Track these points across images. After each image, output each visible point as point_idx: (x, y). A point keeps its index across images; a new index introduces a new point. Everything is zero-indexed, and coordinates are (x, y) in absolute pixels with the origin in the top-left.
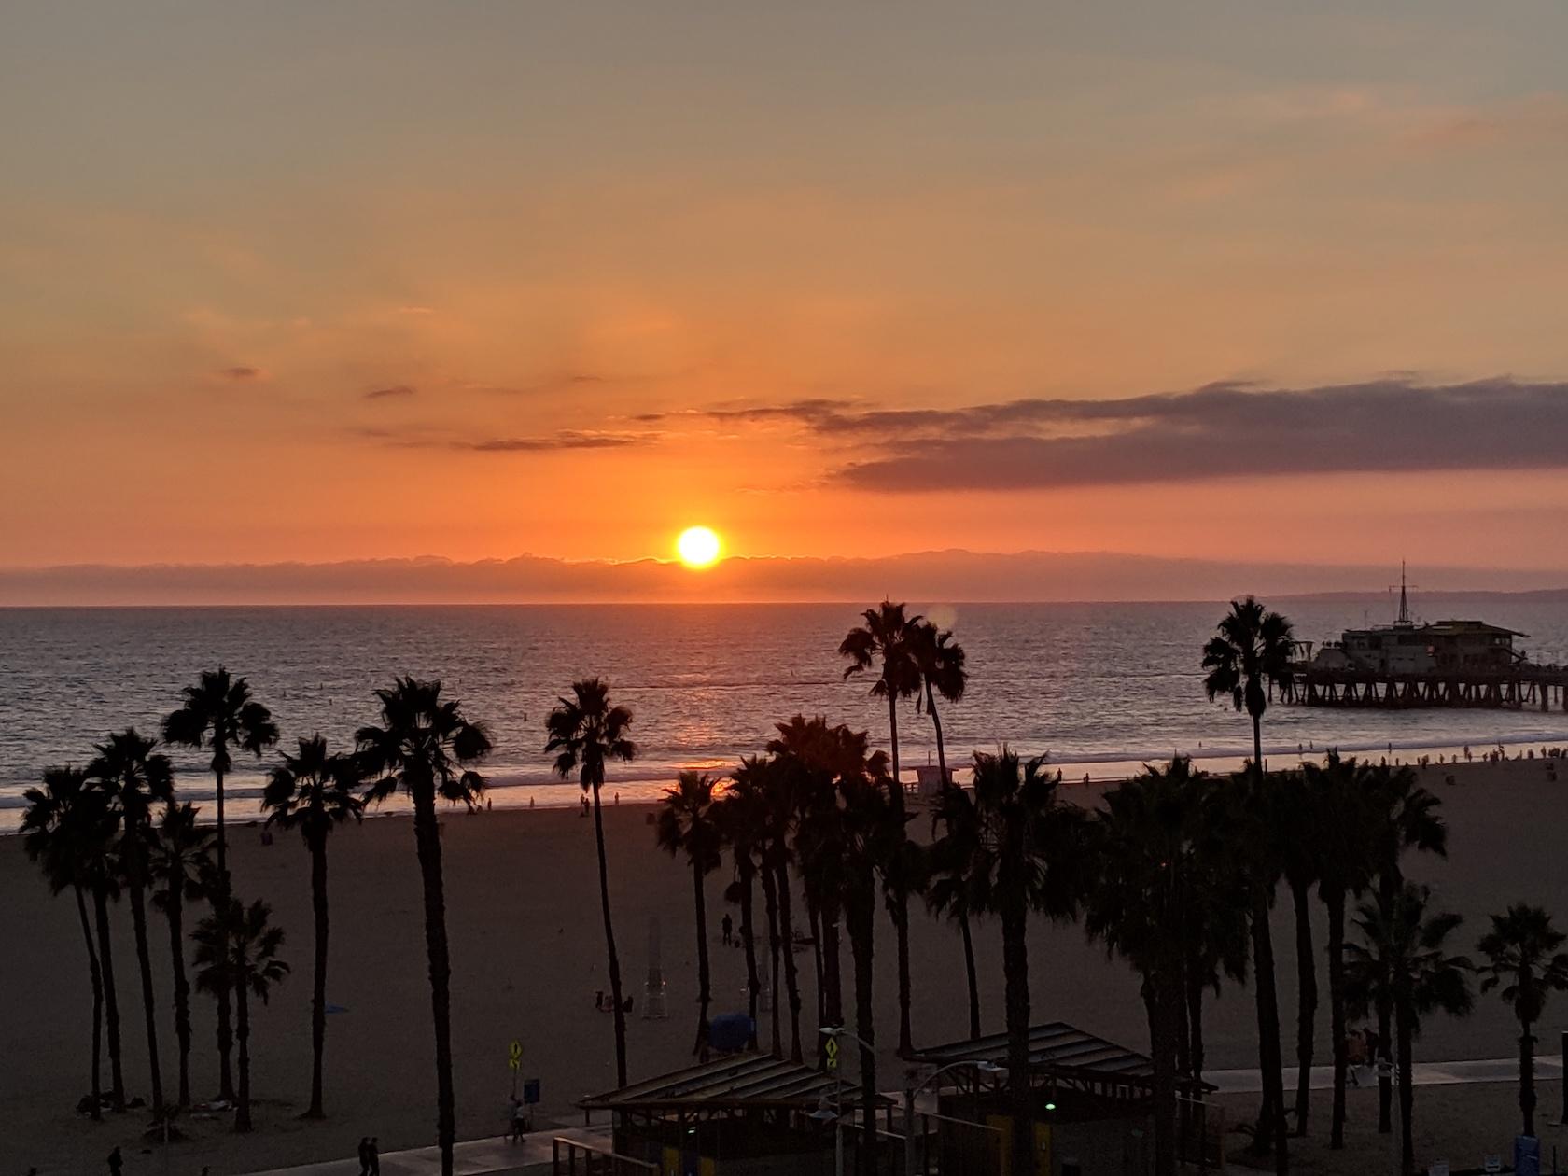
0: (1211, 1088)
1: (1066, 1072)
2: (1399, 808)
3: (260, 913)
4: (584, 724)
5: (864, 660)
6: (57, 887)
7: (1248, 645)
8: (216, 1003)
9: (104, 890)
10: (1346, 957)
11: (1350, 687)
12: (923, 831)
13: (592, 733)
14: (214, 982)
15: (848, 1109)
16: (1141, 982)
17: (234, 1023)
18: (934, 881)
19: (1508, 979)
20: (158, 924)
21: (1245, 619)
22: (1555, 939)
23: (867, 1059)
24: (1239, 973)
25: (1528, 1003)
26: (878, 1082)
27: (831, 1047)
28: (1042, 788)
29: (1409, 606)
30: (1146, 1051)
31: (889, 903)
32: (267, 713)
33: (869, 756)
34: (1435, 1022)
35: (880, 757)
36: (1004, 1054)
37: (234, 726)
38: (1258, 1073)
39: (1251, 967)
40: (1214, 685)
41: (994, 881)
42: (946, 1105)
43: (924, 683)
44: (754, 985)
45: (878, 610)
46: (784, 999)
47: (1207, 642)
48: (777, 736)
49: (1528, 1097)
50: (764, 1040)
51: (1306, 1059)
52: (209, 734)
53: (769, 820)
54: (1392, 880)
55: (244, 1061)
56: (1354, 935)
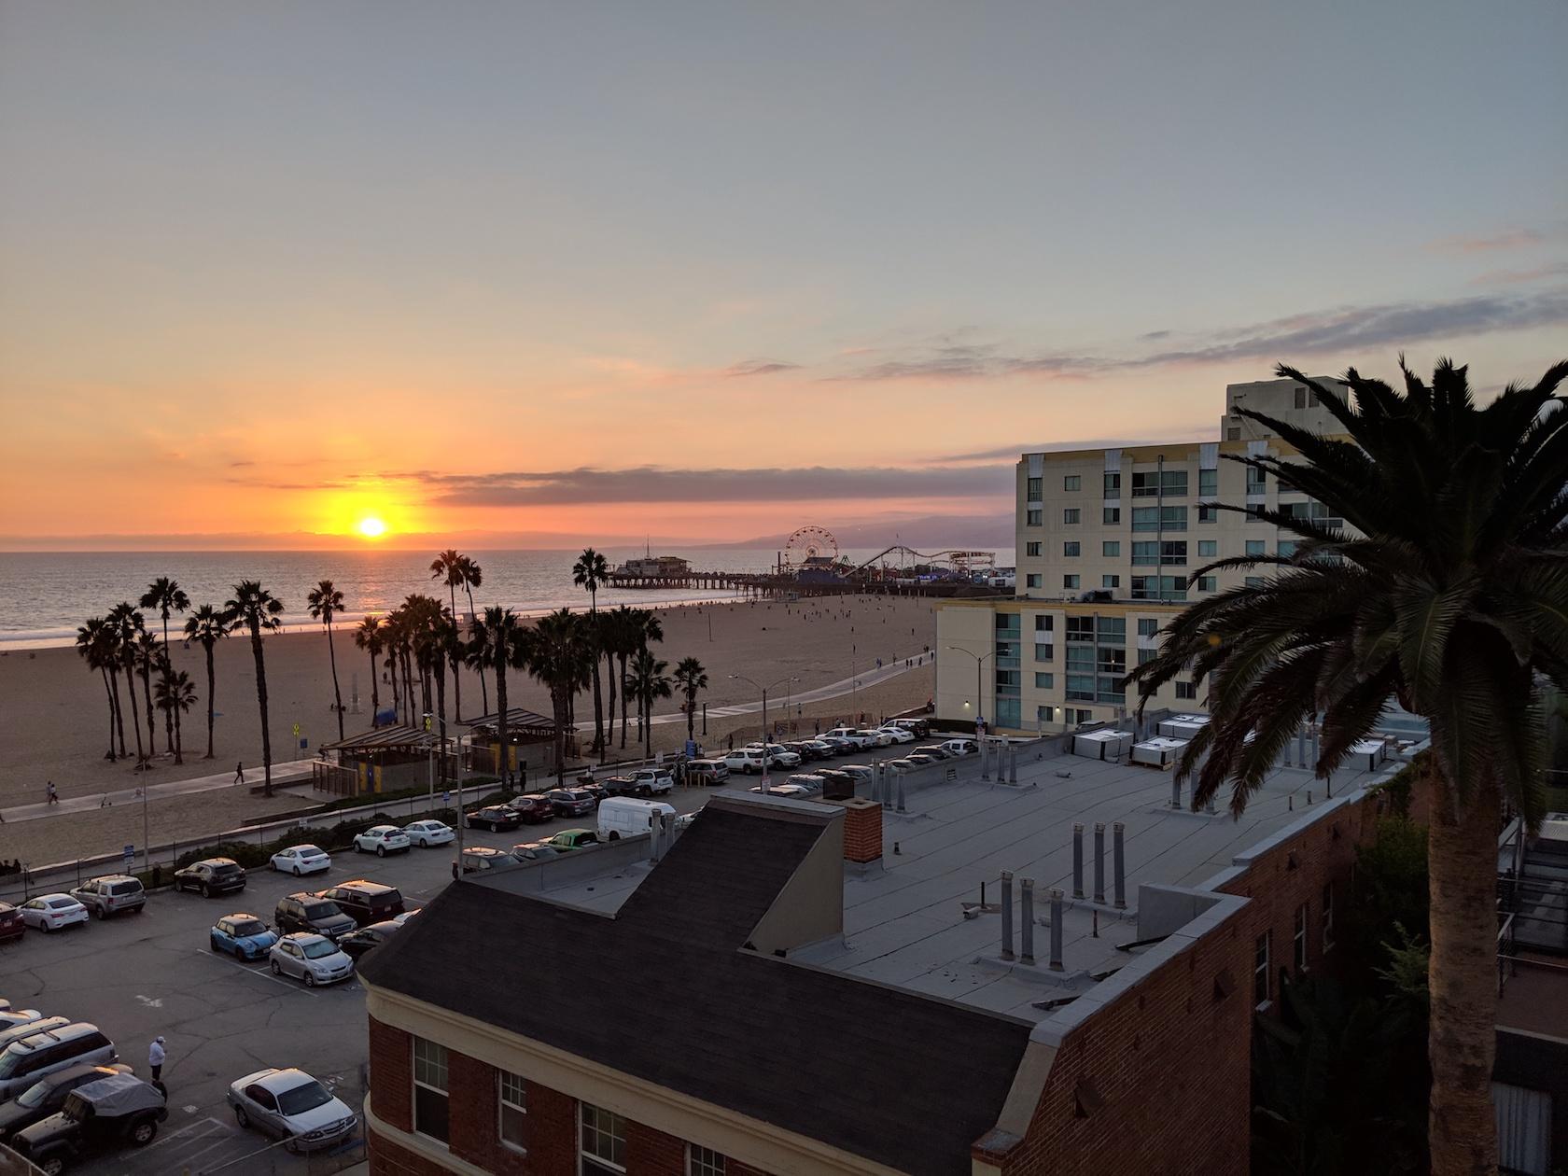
0: (577, 730)
1: (522, 727)
2: (647, 624)
3: (184, 676)
4: (324, 597)
5: (440, 571)
6: (93, 667)
7: (590, 565)
8: (165, 713)
9: (114, 668)
10: (627, 679)
11: (629, 580)
12: (465, 638)
13: (327, 602)
14: (164, 705)
15: (435, 745)
16: (551, 691)
17: (173, 721)
18: (469, 657)
19: (685, 684)
20: (139, 682)
21: (589, 557)
22: (700, 670)
23: (443, 726)
24: (587, 686)
25: (691, 692)
26: (447, 734)
27: (428, 722)
28: (511, 620)
29: (650, 551)
30: (552, 717)
31: (451, 665)
32: (185, 595)
33: (442, 609)
34: (659, 701)
35: (447, 610)
36: (497, 721)
37: (171, 600)
38: (594, 723)
39: (592, 684)
40: (578, 581)
41: (493, 656)
42: (474, 741)
43: (465, 581)
44: (396, 699)
45: (446, 553)
46: (409, 704)
47: (575, 565)
48: (406, 602)
49: (691, 727)
50: (401, 720)
51: (612, 716)
52: (160, 603)
53: (402, 635)
54: (644, 651)
55: (178, 736)
56: (629, 671)
